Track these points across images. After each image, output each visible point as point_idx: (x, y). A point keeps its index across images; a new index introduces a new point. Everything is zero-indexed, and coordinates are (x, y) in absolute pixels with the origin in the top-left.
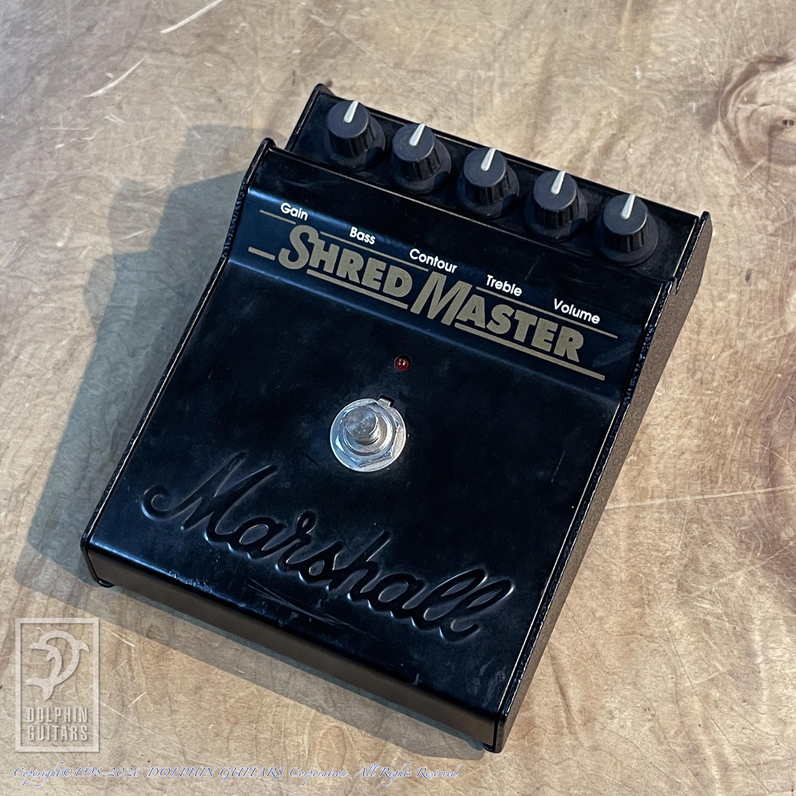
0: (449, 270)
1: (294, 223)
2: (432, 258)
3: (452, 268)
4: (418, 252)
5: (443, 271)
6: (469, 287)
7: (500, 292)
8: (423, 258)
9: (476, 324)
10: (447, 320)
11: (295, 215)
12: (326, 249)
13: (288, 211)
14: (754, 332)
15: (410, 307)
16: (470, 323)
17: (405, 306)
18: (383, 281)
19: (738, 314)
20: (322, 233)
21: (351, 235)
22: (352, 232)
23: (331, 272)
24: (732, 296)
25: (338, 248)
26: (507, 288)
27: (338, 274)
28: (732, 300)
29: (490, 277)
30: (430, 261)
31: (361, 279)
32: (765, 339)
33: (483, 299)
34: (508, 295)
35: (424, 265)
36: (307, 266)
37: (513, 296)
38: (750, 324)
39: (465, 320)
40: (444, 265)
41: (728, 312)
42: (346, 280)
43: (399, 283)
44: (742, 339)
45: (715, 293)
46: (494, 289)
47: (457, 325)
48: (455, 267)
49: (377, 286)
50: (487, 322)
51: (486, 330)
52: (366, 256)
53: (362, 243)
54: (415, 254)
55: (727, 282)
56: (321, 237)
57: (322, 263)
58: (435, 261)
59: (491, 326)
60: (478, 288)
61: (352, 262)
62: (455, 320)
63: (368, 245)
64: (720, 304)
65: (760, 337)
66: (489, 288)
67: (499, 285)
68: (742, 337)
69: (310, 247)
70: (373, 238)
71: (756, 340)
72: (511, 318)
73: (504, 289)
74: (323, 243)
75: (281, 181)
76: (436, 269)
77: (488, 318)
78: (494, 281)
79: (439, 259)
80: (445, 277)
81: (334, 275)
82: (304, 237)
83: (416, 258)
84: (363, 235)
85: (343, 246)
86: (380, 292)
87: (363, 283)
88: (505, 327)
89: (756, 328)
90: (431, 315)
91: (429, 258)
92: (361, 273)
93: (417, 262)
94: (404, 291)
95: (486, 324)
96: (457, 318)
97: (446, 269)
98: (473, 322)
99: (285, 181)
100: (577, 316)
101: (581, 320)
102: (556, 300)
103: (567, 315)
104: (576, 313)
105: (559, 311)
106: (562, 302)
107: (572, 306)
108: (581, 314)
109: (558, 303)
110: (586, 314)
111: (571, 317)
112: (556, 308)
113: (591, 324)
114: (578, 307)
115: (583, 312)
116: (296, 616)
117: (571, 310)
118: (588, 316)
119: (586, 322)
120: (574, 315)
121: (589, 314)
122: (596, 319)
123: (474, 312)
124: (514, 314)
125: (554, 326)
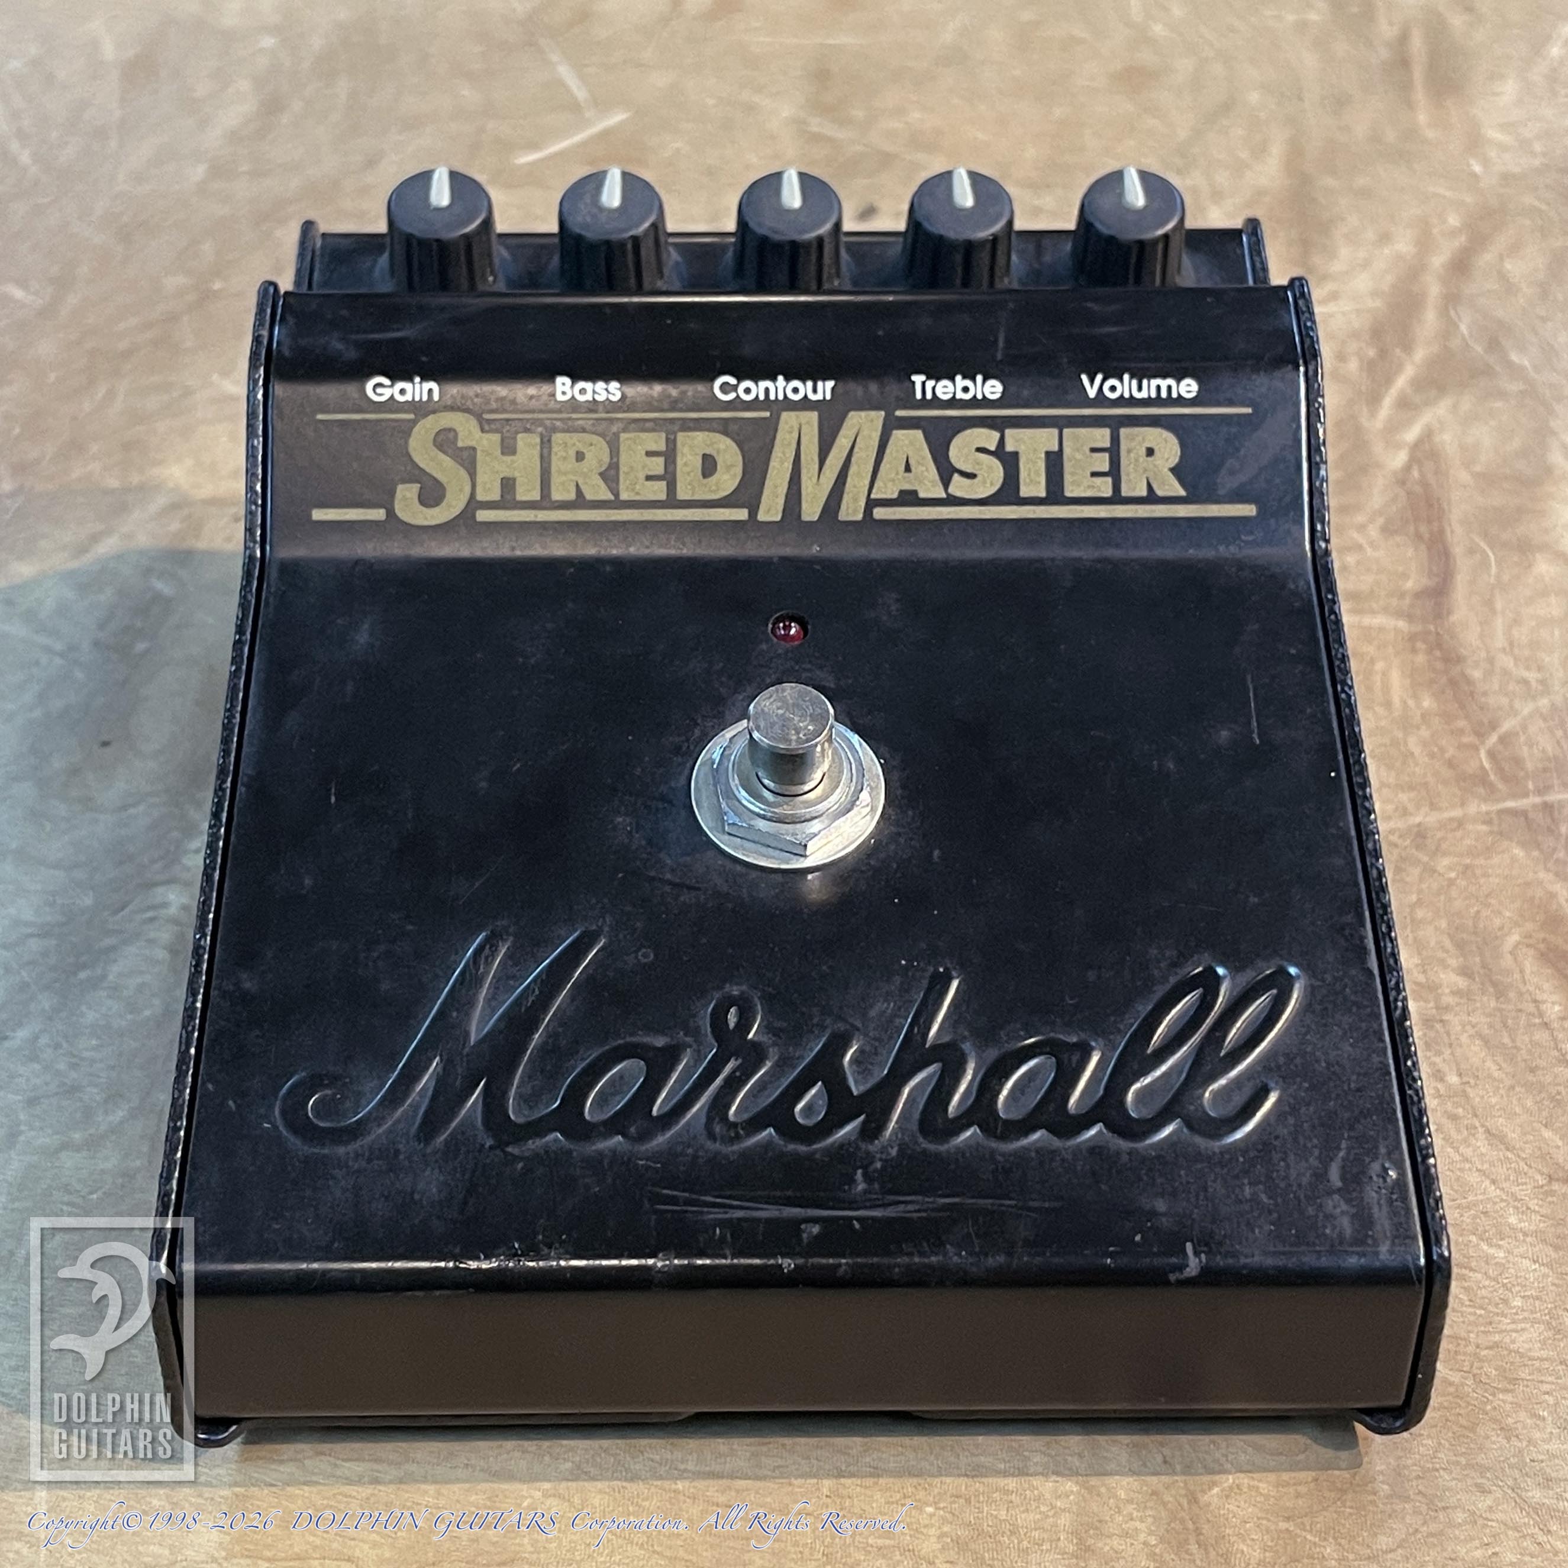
0: (819, 396)
1: (411, 416)
2: (768, 384)
3: (826, 389)
5: (806, 404)
6: (878, 417)
7: (953, 403)
8: (748, 391)
9: (922, 495)
10: (852, 509)
11: (408, 397)
12: (509, 449)
13: (386, 394)
15: (753, 512)
16: (909, 498)
17: (742, 514)
18: (670, 475)
20: (485, 416)
21: (560, 398)
22: (559, 388)
25: (536, 438)
26: (966, 390)
27: (555, 498)
29: (918, 379)
30: (767, 390)
31: (614, 489)
33: (919, 434)
34: (974, 403)
35: (755, 405)
36: (473, 504)
37: (985, 403)
39: (895, 496)
40: (804, 389)
42: (581, 503)
46: (936, 402)
47: (879, 513)
48: (830, 384)
49: (658, 492)
50: (946, 483)
51: (952, 501)
53: (593, 405)
54: (725, 388)
56: (487, 427)
57: (508, 484)
58: (780, 387)
59: (959, 487)
60: (899, 413)
61: (580, 457)
62: (871, 504)
63: (607, 407)
66: (924, 403)
67: (944, 389)
69: (468, 460)
70: (614, 386)
72: (999, 452)
73: (960, 395)
74: (496, 436)
75: (346, 340)
76: (788, 405)
77: (946, 471)
78: (930, 384)
79: (788, 379)
80: (814, 416)
81: (545, 502)
82: (445, 441)
83: (732, 396)
84: (588, 386)
85: (547, 430)
86: (672, 503)
87: (622, 499)
88: (992, 475)
90: (811, 510)
91: (763, 385)
92: (610, 475)
93: (738, 404)
94: (727, 480)
95: (946, 485)
96: (873, 496)
97: (811, 396)
98: (915, 493)
99: (354, 337)
100: (1144, 394)
101: (1158, 401)
102: (1084, 378)
103: (1121, 401)
104: (1140, 389)
105: (1101, 400)
106: (1099, 377)
107: (1126, 377)
108: (1151, 387)
109: (1092, 381)
110: (1164, 383)
111: (1132, 402)
112: (1092, 393)
113: (1180, 401)
114: (1140, 375)
115: (1155, 382)
116: (816, 1229)
117: (1125, 386)
118: (1169, 388)
119: (1170, 401)
120: (1137, 395)
121: (1171, 381)
122: (1189, 388)
123: (908, 469)
124: (1002, 442)
125: (1102, 436)
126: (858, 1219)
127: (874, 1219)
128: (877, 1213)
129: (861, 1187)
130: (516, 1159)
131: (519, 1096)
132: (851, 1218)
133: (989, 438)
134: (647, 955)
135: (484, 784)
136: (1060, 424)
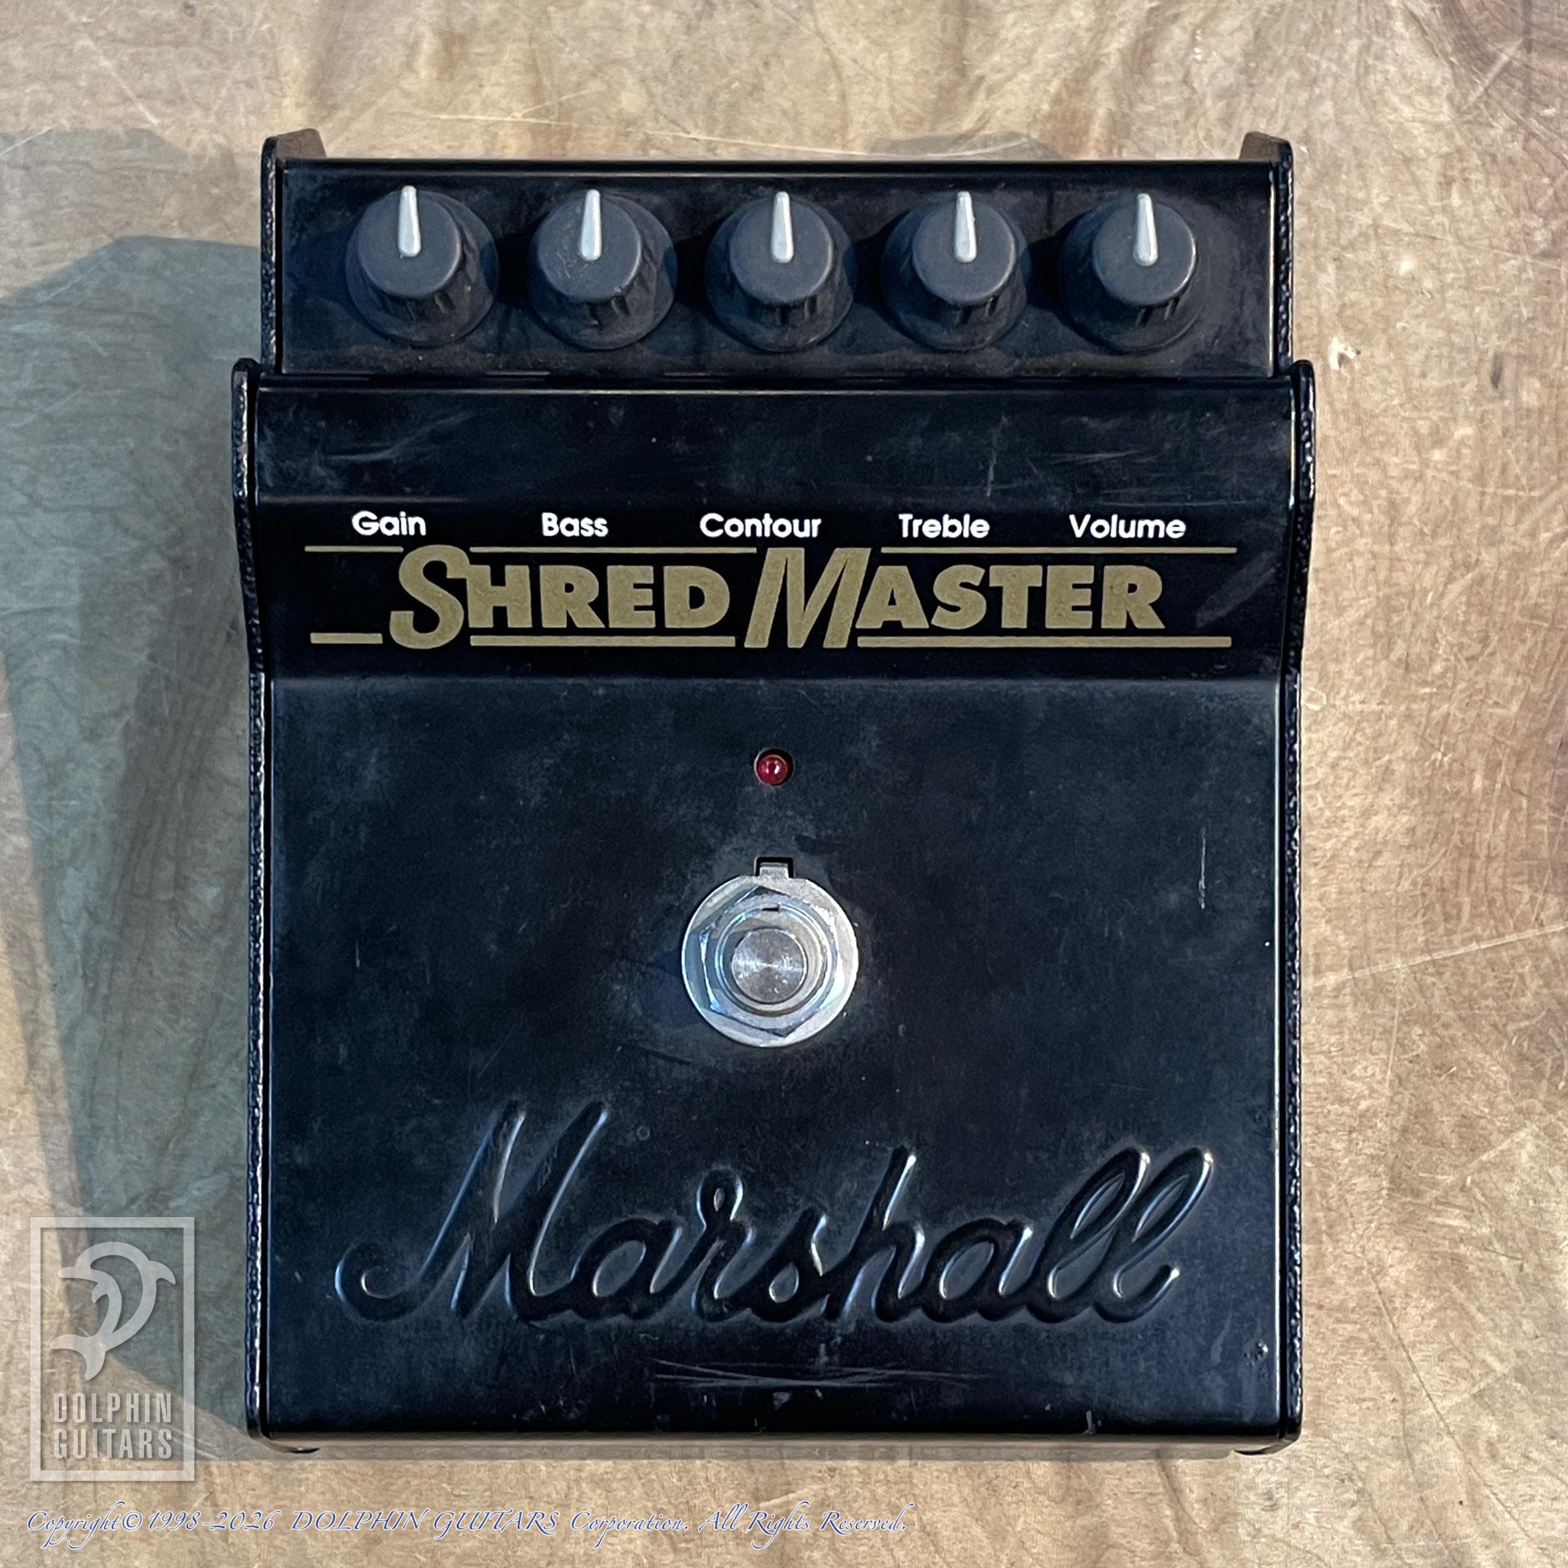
0: (806, 534)
1: (399, 551)
2: (756, 521)
3: (812, 526)
4: (719, 518)
5: (792, 541)
6: (864, 554)
8: (734, 528)
9: (905, 625)
10: (836, 638)
11: (395, 532)
12: (498, 579)
13: (372, 528)
14: (1518, 521)
15: (741, 640)
16: (892, 629)
17: (729, 641)
18: (658, 606)
19: (1480, 478)
20: (473, 550)
21: (546, 533)
22: (546, 524)
23: (528, 624)
24: (1464, 431)
25: (525, 570)
26: (953, 529)
27: (546, 624)
28: (1462, 443)
29: (905, 518)
30: (754, 528)
31: (604, 617)
32: (1545, 536)
33: (904, 570)
34: (960, 541)
35: (742, 541)
36: (467, 631)
37: (972, 541)
38: (1507, 499)
39: (879, 626)
40: (791, 526)
41: (1456, 474)
42: (571, 629)
43: (697, 598)
44: (1492, 544)
45: (1424, 427)
46: (923, 541)
47: (863, 642)
49: (648, 620)
50: (929, 614)
51: (934, 630)
52: (598, 566)
53: (580, 541)
55: (1448, 394)
56: (475, 559)
57: (500, 612)
58: (766, 525)
59: (941, 619)
60: (885, 550)
61: (569, 588)
62: (856, 633)
63: (594, 541)
64: (1437, 455)
65: (1533, 534)
66: (910, 541)
67: (931, 528)
68: (1492, 537)
69: (458, 589)
70: (600, 522)
71: (1526, 543)
72: (984, 588)
73: (947, 534)
74: (487, 569)
75: (326, 464)
76: (774, 541)
77: (930, 604)
78: (917, 523)
79: (774, 517)
80: (802, 551)
81: (537, 629)
82: (435, 571)
83: (718, 533)
84: (575, 522)
85: (534, 563)
86: (660, 630)
87: (611, 626)
88: (974, 610)
89: (1524, 510)
90: (797, 639)
91: (749, 522)
92: (600, 604)
93: (725, 541)
94: (716, 609)
95: (929, 618)
96: (857, 625)
97: (798, 534)
98: (900, 623)
99: (336, 458)
100: (1131, 534)
101: (1144, 541)
102: (1072, 518)
103: (1108, 541)
104: (1127, 530)
105: (1088, 539)
106: (1087, 518)
107: (1115, 518)
108: (1138, 528)
109: (1079, 522)
110: (1151, 524)
111: (1119, 541)
112: (1079, 533)
113: (1167, 541)
114: (1128, 516)
115: (1142, 523)
116: (785, 1397)
117: (1114, 527)
118: (1157, 528)
119: (1156, 541)
120: (1124, 535)
121: (1159, 523)
122: (1176, 528)
123: (892, 602)
124: (986, 578)
125: (1086, 574)
126: (820, 1388)
127: (834, 1389)
128: (837, 1384)
129: (824, 1359)
130: (537, 1330)
131: (538, 1272)
132: (814, 1388)
133: (974, 574)
134: (643, 1133)
135: (493, 947)
136: (1044, 561)
